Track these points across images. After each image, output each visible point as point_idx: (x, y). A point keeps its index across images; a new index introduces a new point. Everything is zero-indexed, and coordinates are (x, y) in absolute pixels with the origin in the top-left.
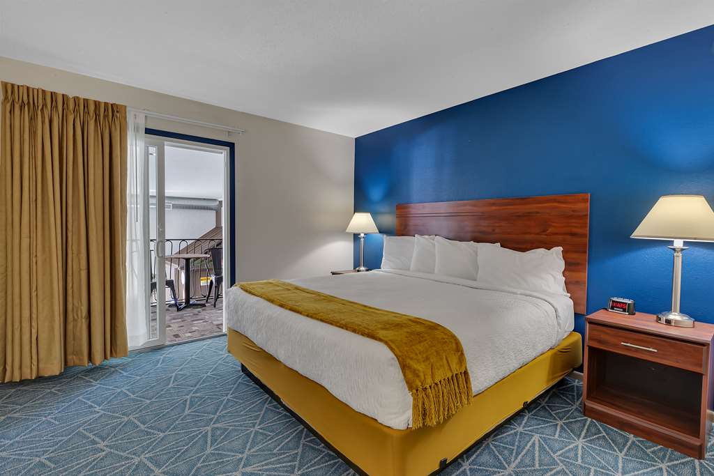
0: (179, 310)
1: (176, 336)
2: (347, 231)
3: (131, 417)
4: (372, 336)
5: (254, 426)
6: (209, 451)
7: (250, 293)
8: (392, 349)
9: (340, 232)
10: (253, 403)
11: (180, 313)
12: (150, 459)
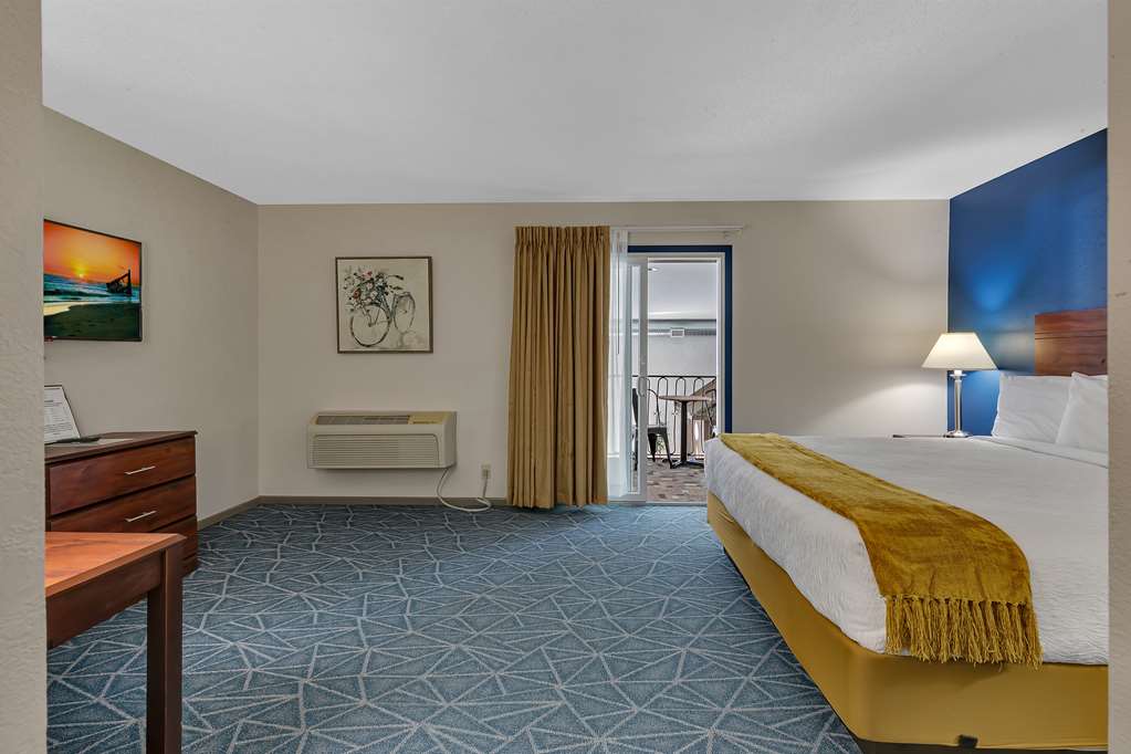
0: (672, 467)
1: (662, 496)
2: (924, 366)
3: (598, 564)
4: (842, 512)
5: (717, 613)
6: (660, 618)
7: (728, 446)
8: (862, 532)
9: (914, 367)
10: (724, 589)
11: (673, 471)
12: (605, 604)
